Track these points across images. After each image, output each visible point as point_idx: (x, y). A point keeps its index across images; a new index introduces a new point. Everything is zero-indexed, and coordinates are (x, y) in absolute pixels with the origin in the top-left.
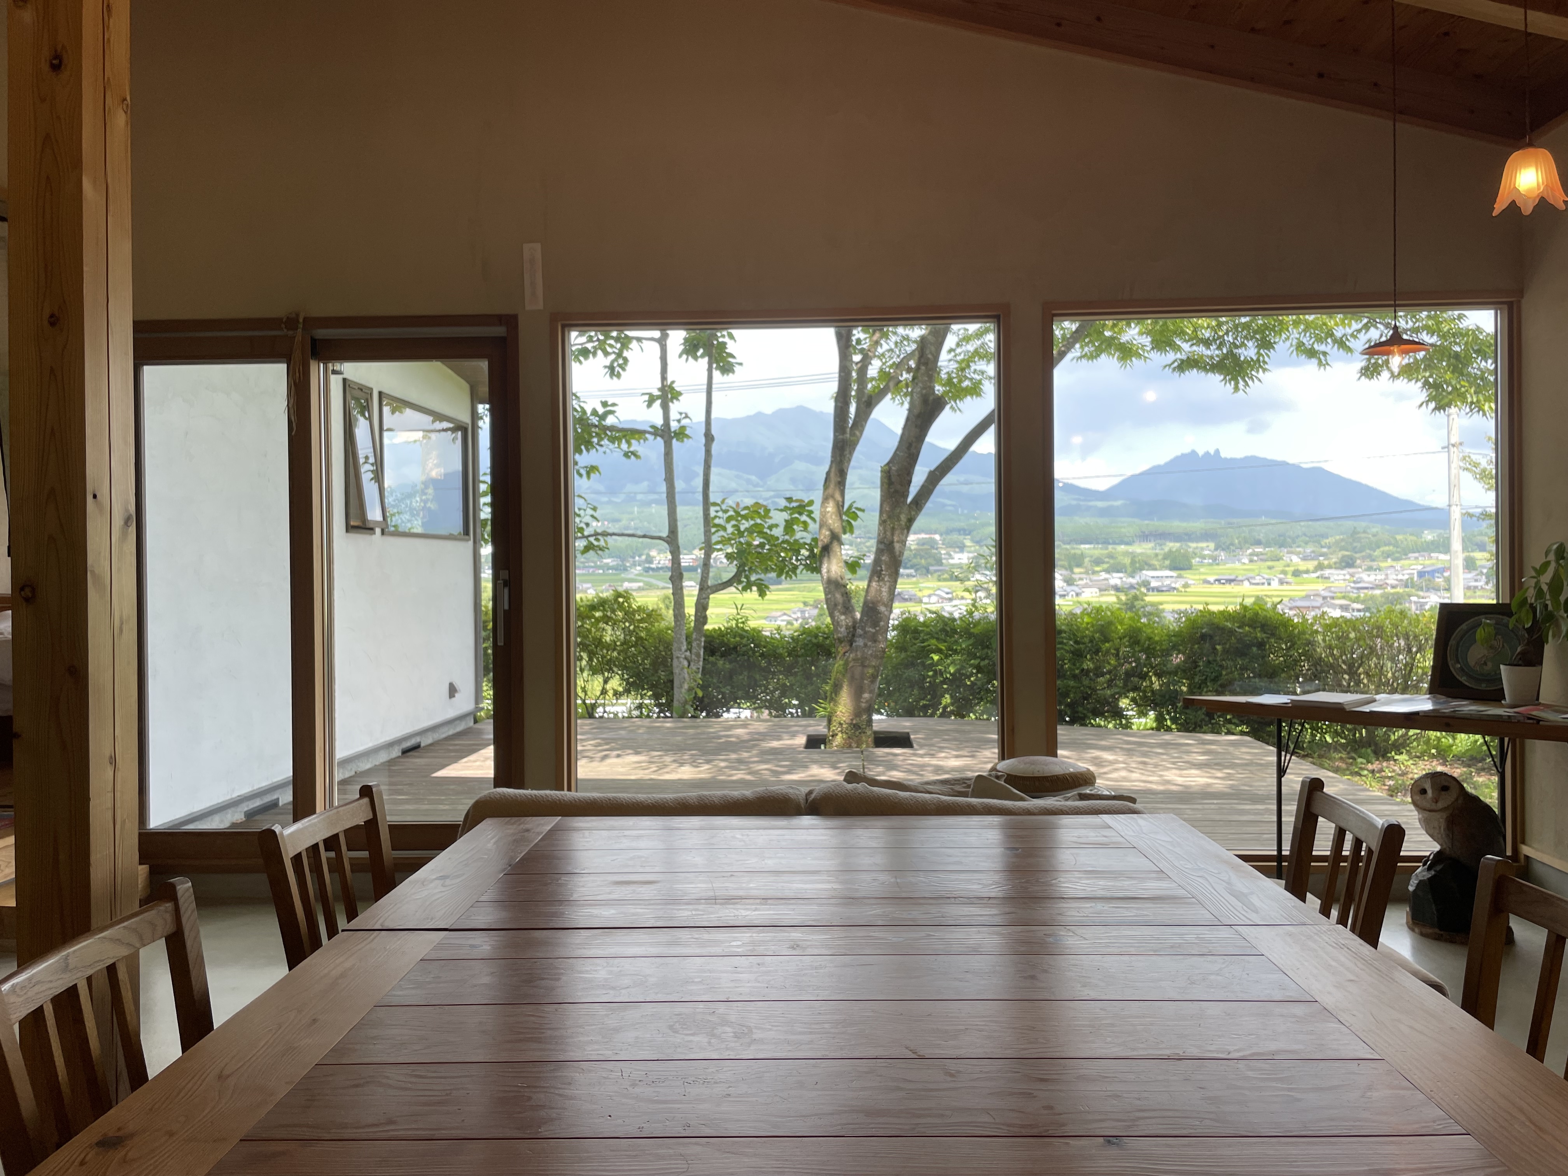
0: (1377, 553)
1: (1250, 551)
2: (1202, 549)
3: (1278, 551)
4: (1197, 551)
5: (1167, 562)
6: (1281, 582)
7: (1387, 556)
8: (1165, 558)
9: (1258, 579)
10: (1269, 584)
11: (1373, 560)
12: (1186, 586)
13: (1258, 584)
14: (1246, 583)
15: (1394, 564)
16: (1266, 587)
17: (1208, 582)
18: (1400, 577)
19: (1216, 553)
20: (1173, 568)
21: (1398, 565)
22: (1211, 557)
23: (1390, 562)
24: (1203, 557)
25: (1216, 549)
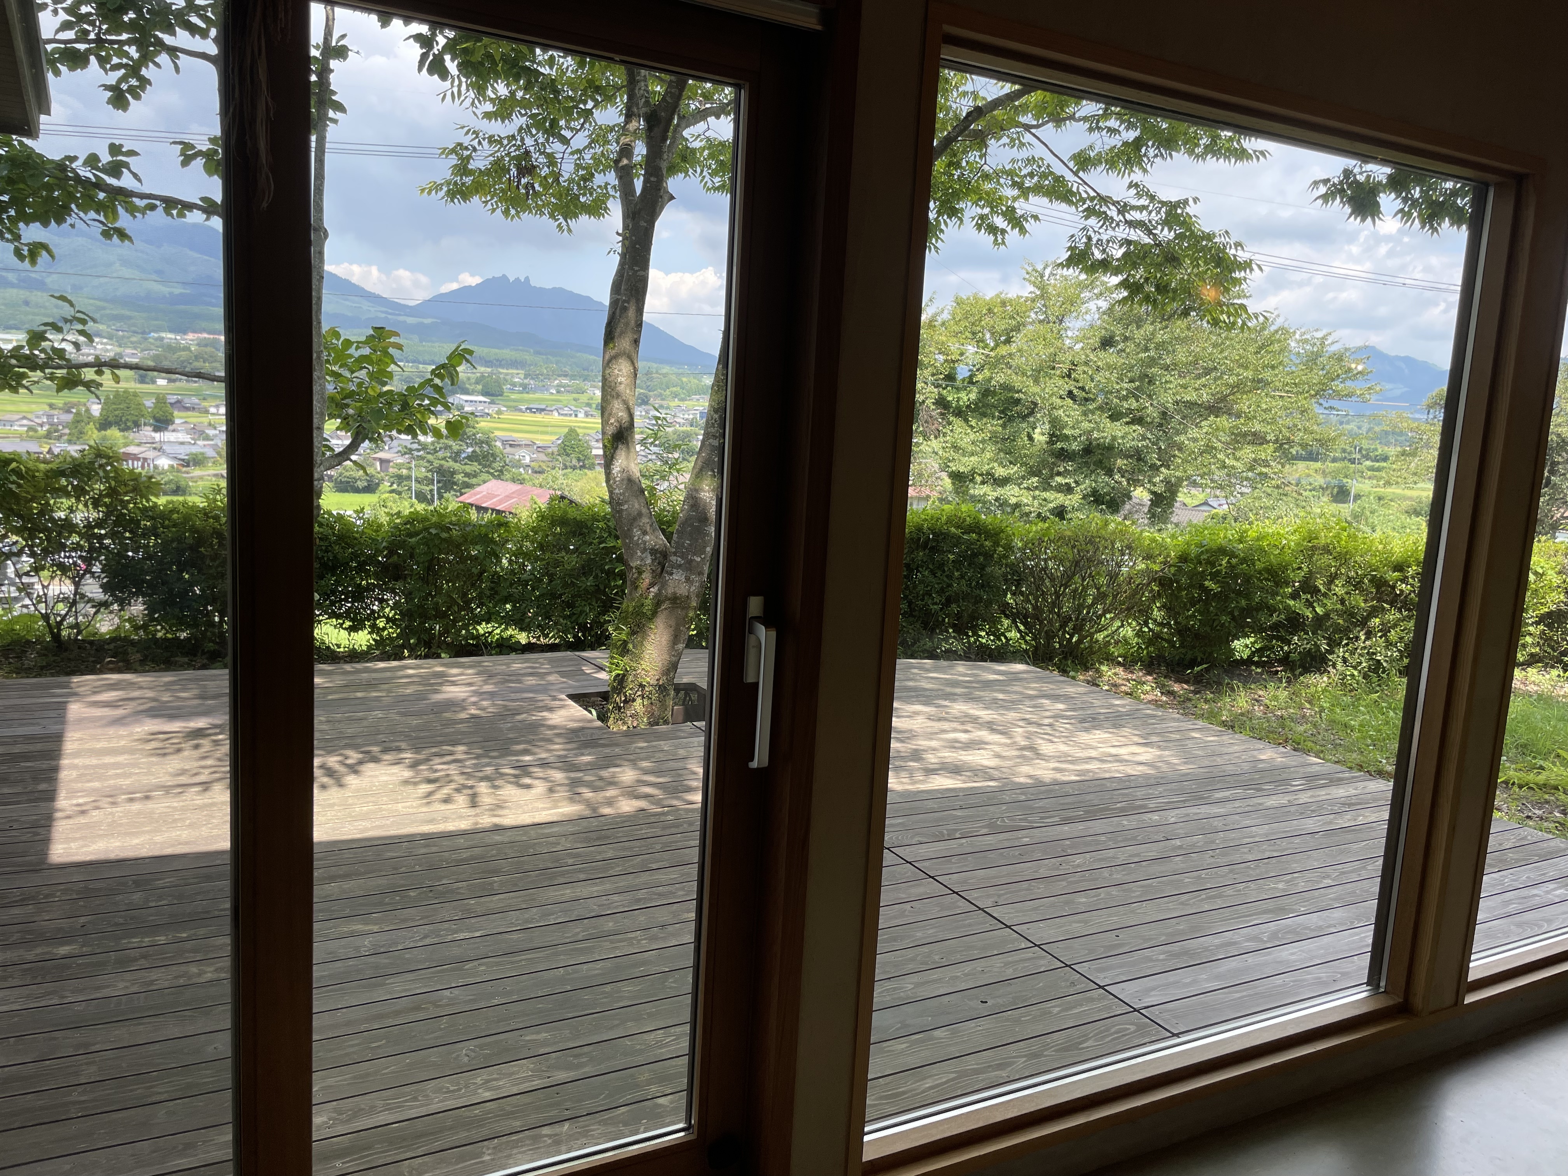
0: (668, 392)
1: (557, 382)
2: (513, 375)
3: (582, 384)
4: (508, 377)
5: (479, 387)
6: (587, 415)
7: (675, 395)
8: (477, 382)
9: (566, 411)
10: (576, 416)
11: (663, 399)
12: (499, 412)
13: (566, 415)
14: (555, 413)
15: (681, 404)
16: (573, 418)
17: (520, 410)
18: (686, 416)
19: (526, 381)
20: (485, 393)
21: (684, 405)
22: (521, 385)
23: (676, 402)
24: (514, 385)
25: (525, 378)
